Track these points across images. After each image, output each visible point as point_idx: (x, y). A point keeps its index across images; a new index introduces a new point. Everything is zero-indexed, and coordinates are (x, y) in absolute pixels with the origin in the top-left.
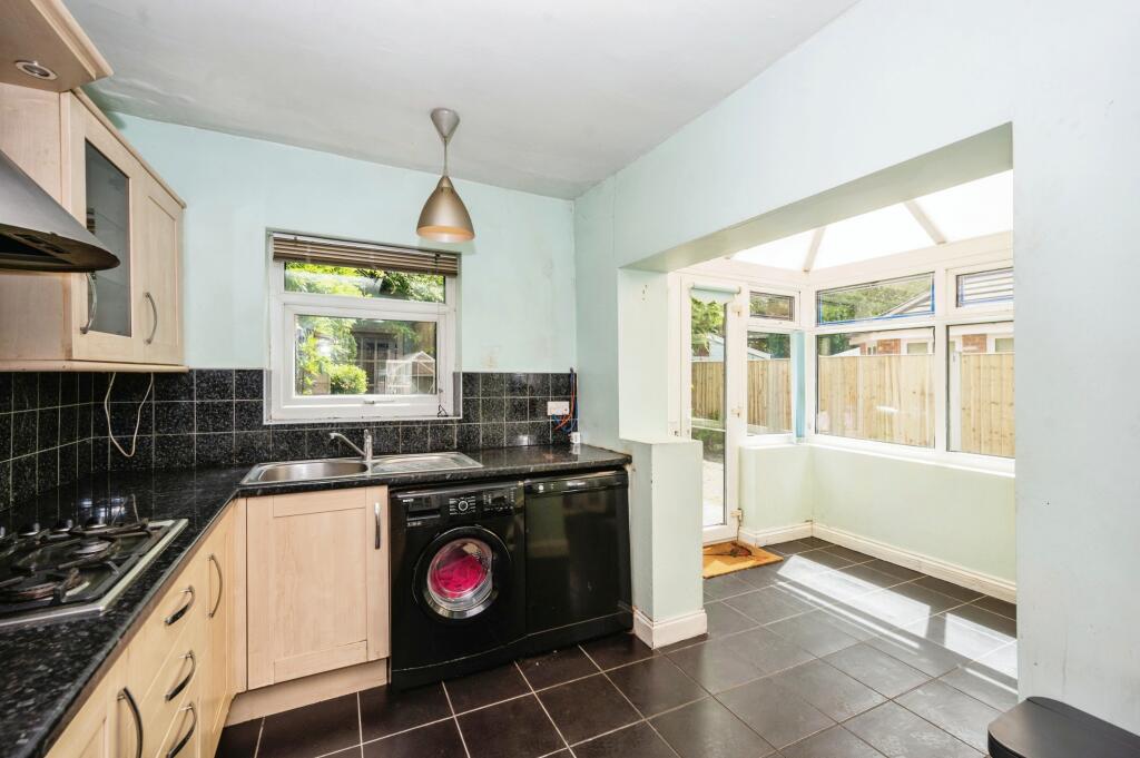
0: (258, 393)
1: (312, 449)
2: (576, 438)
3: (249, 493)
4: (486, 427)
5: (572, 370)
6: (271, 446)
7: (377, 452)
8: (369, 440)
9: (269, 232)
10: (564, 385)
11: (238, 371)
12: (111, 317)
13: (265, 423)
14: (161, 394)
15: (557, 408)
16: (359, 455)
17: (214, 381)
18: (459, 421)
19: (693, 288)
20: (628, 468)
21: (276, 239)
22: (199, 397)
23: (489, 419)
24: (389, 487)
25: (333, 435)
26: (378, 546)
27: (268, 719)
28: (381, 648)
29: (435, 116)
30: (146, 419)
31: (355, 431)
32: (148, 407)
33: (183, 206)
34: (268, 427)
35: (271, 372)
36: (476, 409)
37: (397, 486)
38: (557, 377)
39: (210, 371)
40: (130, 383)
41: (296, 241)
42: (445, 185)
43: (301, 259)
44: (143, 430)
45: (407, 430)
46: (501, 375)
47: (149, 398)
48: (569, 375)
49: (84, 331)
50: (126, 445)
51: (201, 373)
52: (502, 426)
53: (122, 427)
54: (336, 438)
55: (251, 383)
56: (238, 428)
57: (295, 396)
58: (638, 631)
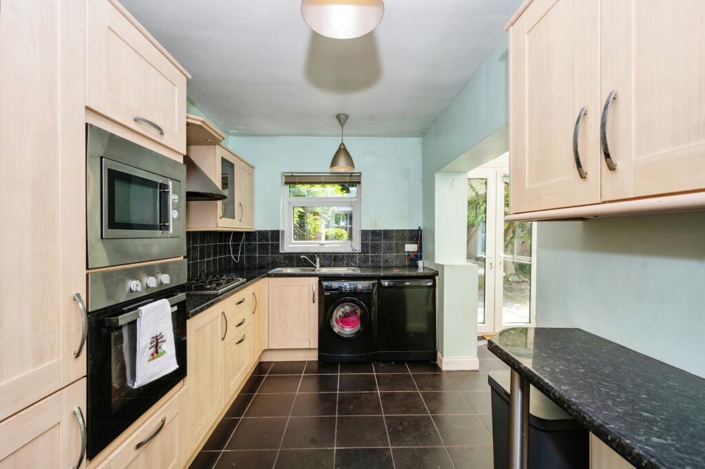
0: (278, 240)
1: (297, 263)
2: (420, 263)
3: (269, 276)
4: (372, 256)
5: (420, 228)
6: (282, 261)
7: (321, 266)
8: (318, 260)
9: (283, 174)
10: (416, 236)
11: (272, 231)
12: (229, 213)
13: (281, 252)
14: (247, 239)
15: (411, 248)
16: (313, 266)
17: (263, 235)
18: (359, 253)
19: (504, 176)
20: (437, 278)
21: (286, 176)
22: (259, 241)
23: (374, 253)
24: (319, 278)
25: (302, 257)
26: (314, 302)
27: (276, 362)
28: (314, 343)
29: (338, 117)
30: (242, 249)
31: (313, 256)
32: (243, 244)
33: (253, 168)
34: (281, 253)
35: (283, 231)
36: (367, 247)
37: (323, 278)
38: (411, 231)
39: (262, 231)
40: (238, 235)
41: (292, 176)
42: (342, 147)
43: (294, 183)
44: (242, 253)
45: (335, 257)
46: (380, 231)
47: (243, 242)
48: (418, 230)
49: (221, 218)
50: (236, 258)
51: (259, 232)
52: (380, 256)
53: (235, 252)
54: (304, 258)
55: (276, 235)
56: (272, 254)
57: (293, 241)
58: (438, 362)
